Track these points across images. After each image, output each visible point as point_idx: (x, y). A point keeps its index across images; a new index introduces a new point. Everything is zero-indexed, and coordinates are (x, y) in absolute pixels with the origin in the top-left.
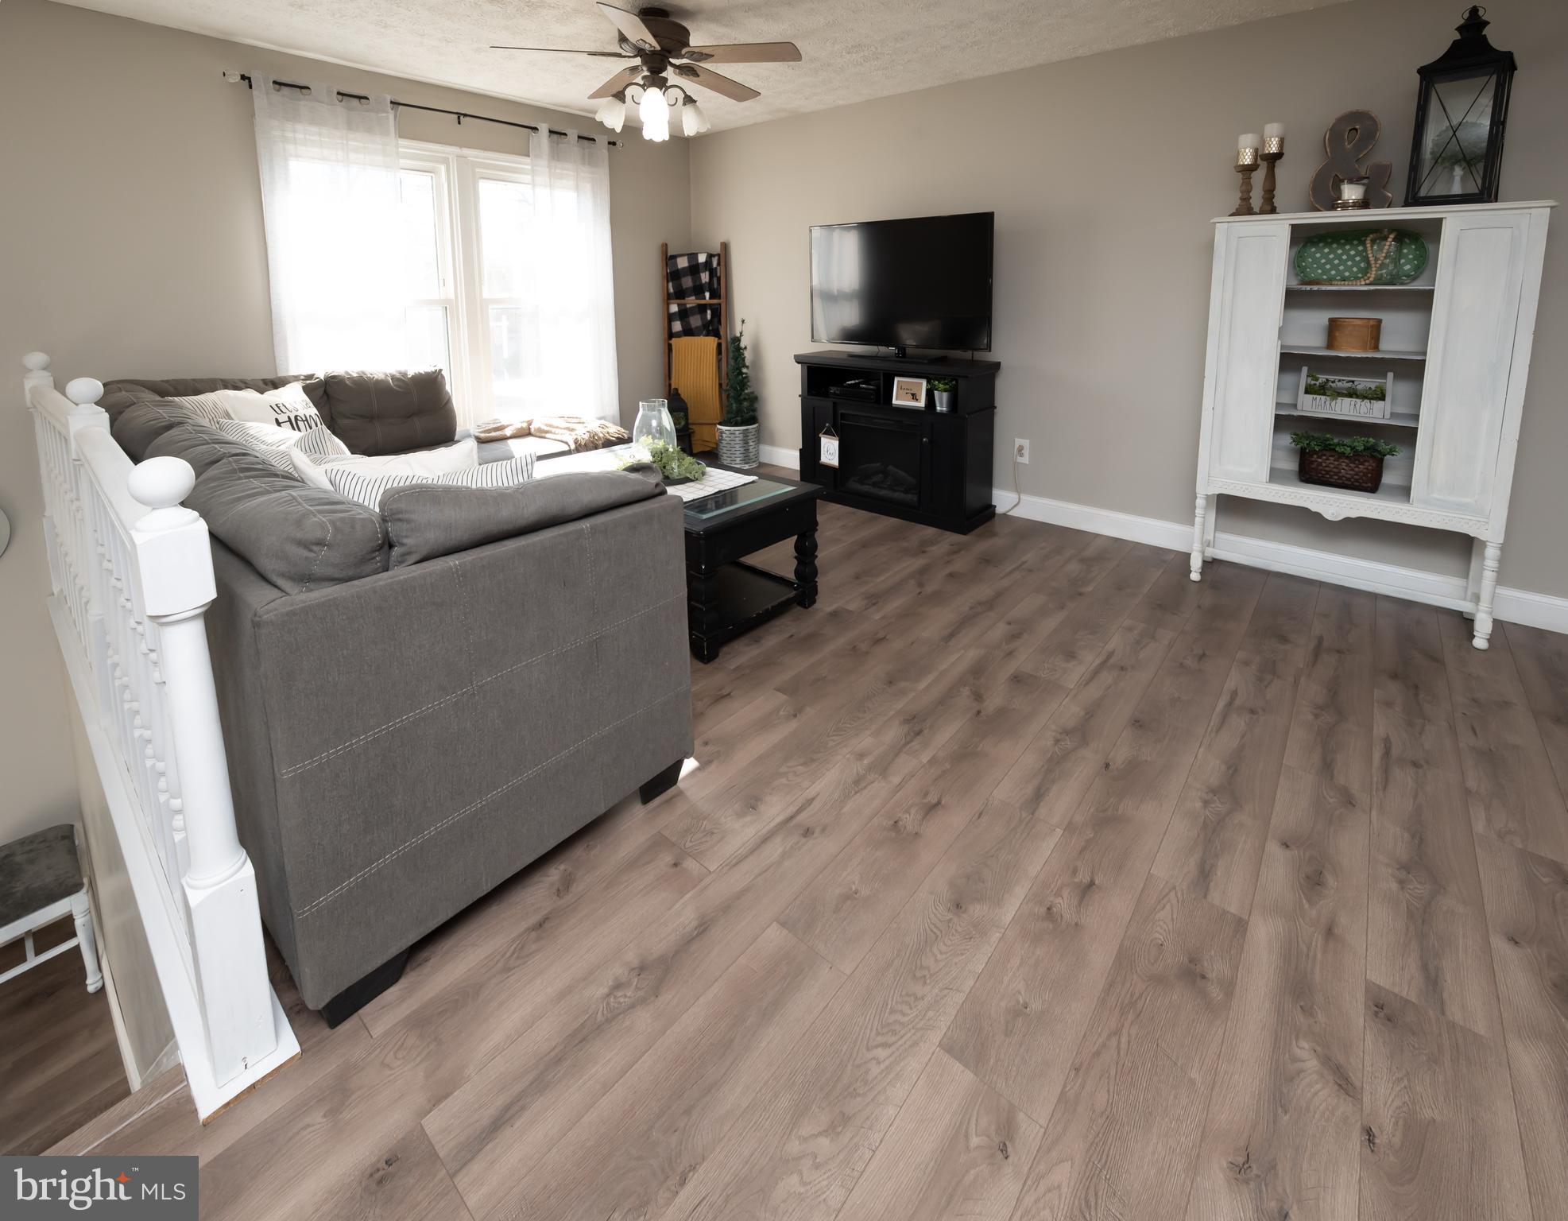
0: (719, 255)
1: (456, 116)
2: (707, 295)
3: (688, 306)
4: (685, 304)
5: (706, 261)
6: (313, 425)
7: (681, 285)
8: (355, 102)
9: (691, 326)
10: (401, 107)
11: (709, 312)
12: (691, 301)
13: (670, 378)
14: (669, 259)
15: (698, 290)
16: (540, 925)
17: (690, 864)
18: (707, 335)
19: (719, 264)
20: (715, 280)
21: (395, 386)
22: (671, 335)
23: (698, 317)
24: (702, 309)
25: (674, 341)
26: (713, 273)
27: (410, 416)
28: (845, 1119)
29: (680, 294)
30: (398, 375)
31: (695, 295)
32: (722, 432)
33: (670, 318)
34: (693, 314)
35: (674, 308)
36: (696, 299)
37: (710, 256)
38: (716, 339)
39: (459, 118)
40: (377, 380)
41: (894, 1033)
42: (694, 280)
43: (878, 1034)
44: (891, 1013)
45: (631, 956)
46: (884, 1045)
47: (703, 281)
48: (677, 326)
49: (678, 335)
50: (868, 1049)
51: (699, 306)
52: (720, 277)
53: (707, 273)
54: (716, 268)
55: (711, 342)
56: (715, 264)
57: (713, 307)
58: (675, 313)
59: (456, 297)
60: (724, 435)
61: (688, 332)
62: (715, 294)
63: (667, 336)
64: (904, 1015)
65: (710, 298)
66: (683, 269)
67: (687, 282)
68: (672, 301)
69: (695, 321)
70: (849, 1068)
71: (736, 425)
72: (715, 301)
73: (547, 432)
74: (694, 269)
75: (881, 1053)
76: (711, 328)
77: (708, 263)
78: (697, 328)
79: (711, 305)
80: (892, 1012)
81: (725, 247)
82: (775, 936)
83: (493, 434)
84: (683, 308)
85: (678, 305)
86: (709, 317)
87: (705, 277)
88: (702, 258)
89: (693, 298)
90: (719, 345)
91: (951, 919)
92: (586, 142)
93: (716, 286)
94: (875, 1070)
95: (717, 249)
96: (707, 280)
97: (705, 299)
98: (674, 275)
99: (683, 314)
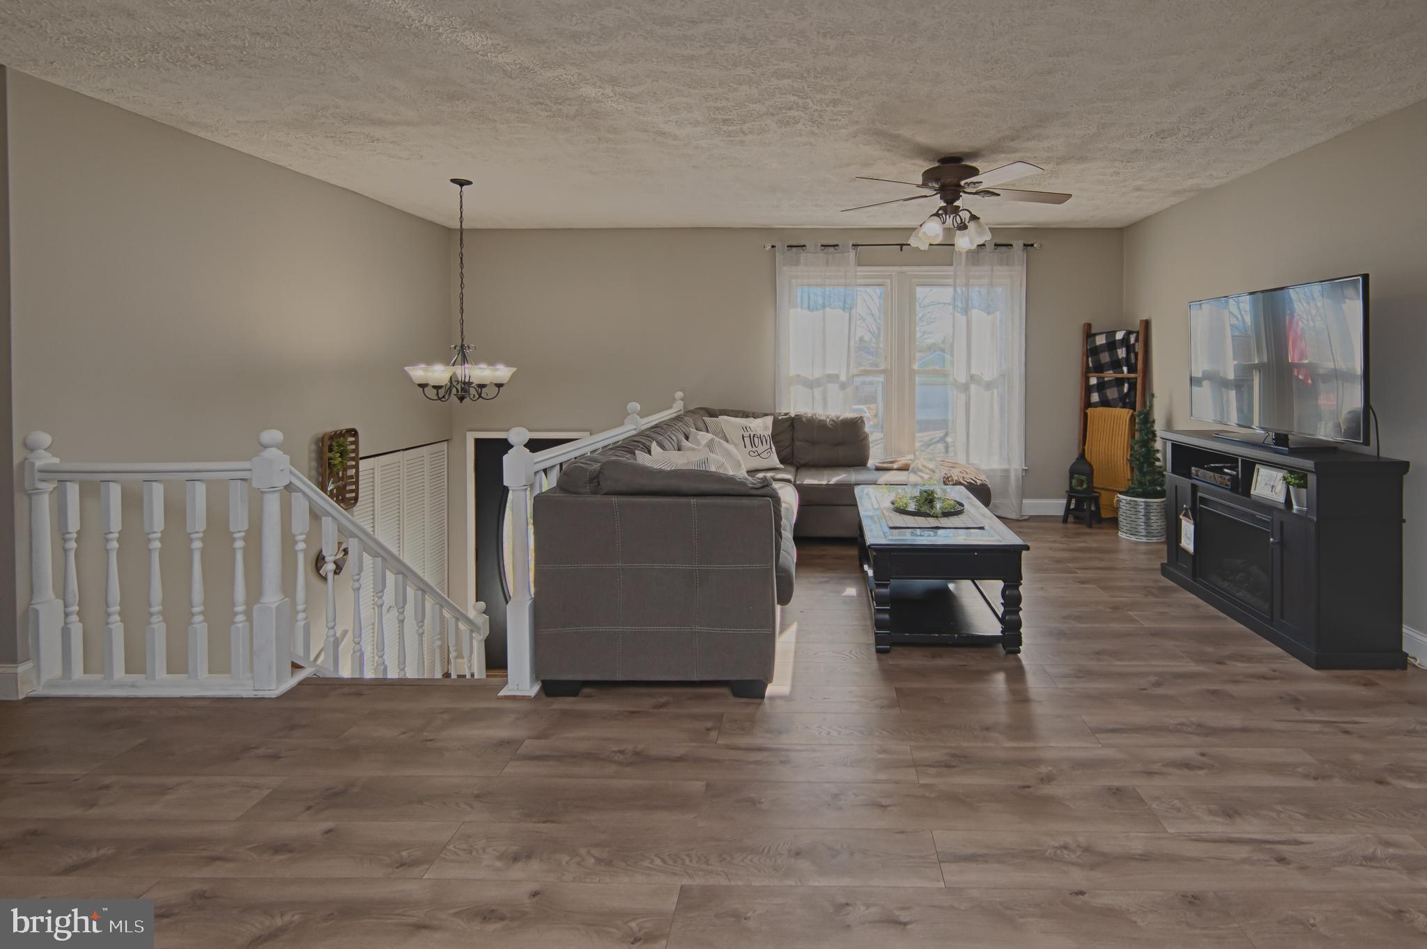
0: (1138, 333)
1: (899, 247)
2: (1125, 369)
3: (1106, 379)
4: (1104, 378)
5: (1123, 338)
6: (764, 442)
7: (1099, 360)
8: (832, 249)
9: (1107, 398)
10: (860, 247)
11: (1126, 385)
12: (1109, 375)
13: (1084, 444)
14: (1089, 334)
15: (1116, 365)
16: (633, 712)
17: (714, 734)
18: (1124, 407)
19: (1137, 340)
20: (1132, 356)
21: (831, 425)
22: (1088, 404)
23: (1115, 389)
24: (1119, 382)
25: (1089, 411)
26: (1130, 349)
27: (837, 445)
28: (609, 863)
29: (1099, 368)
30: (834, 419)
31: (1113, 370)
32: (1119, 501)
33: (1088, 390)
34: (1110, 387)
35: (1093, 381)
36: (1115, 373)
37: (1129, 333)
38: (1131, 411)
39: (901, 247)
40: (820, 420)
41: (675, 862)
42: (1111, 356)
43: (669, 855)
44: (686, 855)
45: (640, 747)
46: (664, 861)
47: (1120, 357)
48: (1095, 397)
49: (1095, 405)
50: (656, 855)
51: (1117, 379)
52: (1138, 353)
53: (1124, 349)
54: (1134, 345)
55: (1124, 414)
56: (1132, 340)
57: (1131, 381)
58: (1094, 385)
59: (891, 368)
60: (1121, 503)
61: (1105, 403)
62: (1132, 369)
63: (1083, 405)
64: (691, 861)
65: (1129, 372)
66: (1101, 345)
67: (1105, 357)
68: (1090, 375)
69: (1112, 393)
70: (640, 852)
71: (1138, 496)
72: (1132, 375)
73: (921, 471)
74: (1112, 345)
75: (658, 862)
76: (1127, 401)
77: (1125, 341)
78: (1114, 399)
79: (1128, 379)
80: (688, 855)
81: (1147, 324)
82: (699, 786)
83: (885, 465)
84: (1101, 381)
85: (1098, 378)
86: (1126, 390)
87: (1122, 353)
88: (1119, 336)
89: (1111, 372)
90: (1132, 418)
91: (783, 854)
92: (1003, 248)
93: (1133, 361)
94: (646, 863)
95: (1137, 326)
96: (1124, 355)
97: (1123, 372)
98: (1093, 351)
99: (1101, 387)
